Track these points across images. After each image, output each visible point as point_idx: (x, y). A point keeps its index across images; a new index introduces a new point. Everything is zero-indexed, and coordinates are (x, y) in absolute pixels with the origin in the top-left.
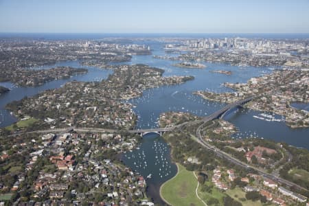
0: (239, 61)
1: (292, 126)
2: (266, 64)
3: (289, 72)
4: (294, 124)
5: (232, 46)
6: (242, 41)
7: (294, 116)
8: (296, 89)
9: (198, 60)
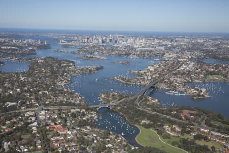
0: (130, 54)
1: (195, 98)
2: (151, 56)
3: (172, 62)
4: (195, 96)
5: (116, 42)
6: (123, 37)
7: (192, 91)
8: (184, 74)
9: (96, 53)
